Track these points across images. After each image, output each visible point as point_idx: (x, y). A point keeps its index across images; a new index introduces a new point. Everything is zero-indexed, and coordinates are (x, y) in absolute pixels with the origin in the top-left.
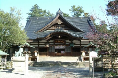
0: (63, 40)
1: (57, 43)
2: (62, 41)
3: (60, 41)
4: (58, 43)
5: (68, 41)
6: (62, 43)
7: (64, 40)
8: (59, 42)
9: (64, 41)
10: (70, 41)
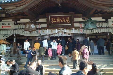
0: (67, 17)
1: (54, 23)
2: (65, 18)
3: (62, 19)
4: (57, 23)
5: (80, 19)
6: (67, 23)
7: (70, 17)
8: (59, 20)
9: (70, 20)
10: (83, 19)
